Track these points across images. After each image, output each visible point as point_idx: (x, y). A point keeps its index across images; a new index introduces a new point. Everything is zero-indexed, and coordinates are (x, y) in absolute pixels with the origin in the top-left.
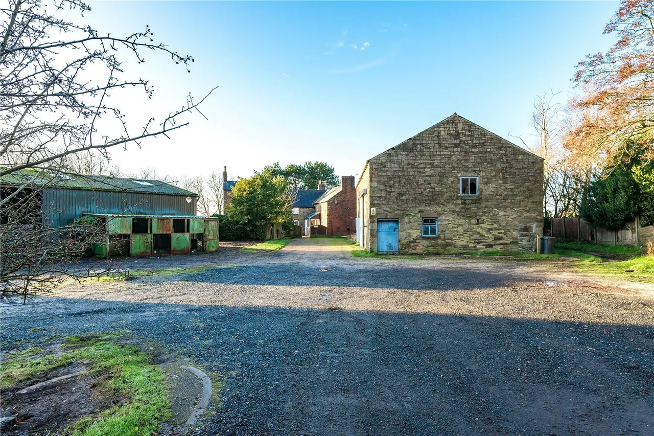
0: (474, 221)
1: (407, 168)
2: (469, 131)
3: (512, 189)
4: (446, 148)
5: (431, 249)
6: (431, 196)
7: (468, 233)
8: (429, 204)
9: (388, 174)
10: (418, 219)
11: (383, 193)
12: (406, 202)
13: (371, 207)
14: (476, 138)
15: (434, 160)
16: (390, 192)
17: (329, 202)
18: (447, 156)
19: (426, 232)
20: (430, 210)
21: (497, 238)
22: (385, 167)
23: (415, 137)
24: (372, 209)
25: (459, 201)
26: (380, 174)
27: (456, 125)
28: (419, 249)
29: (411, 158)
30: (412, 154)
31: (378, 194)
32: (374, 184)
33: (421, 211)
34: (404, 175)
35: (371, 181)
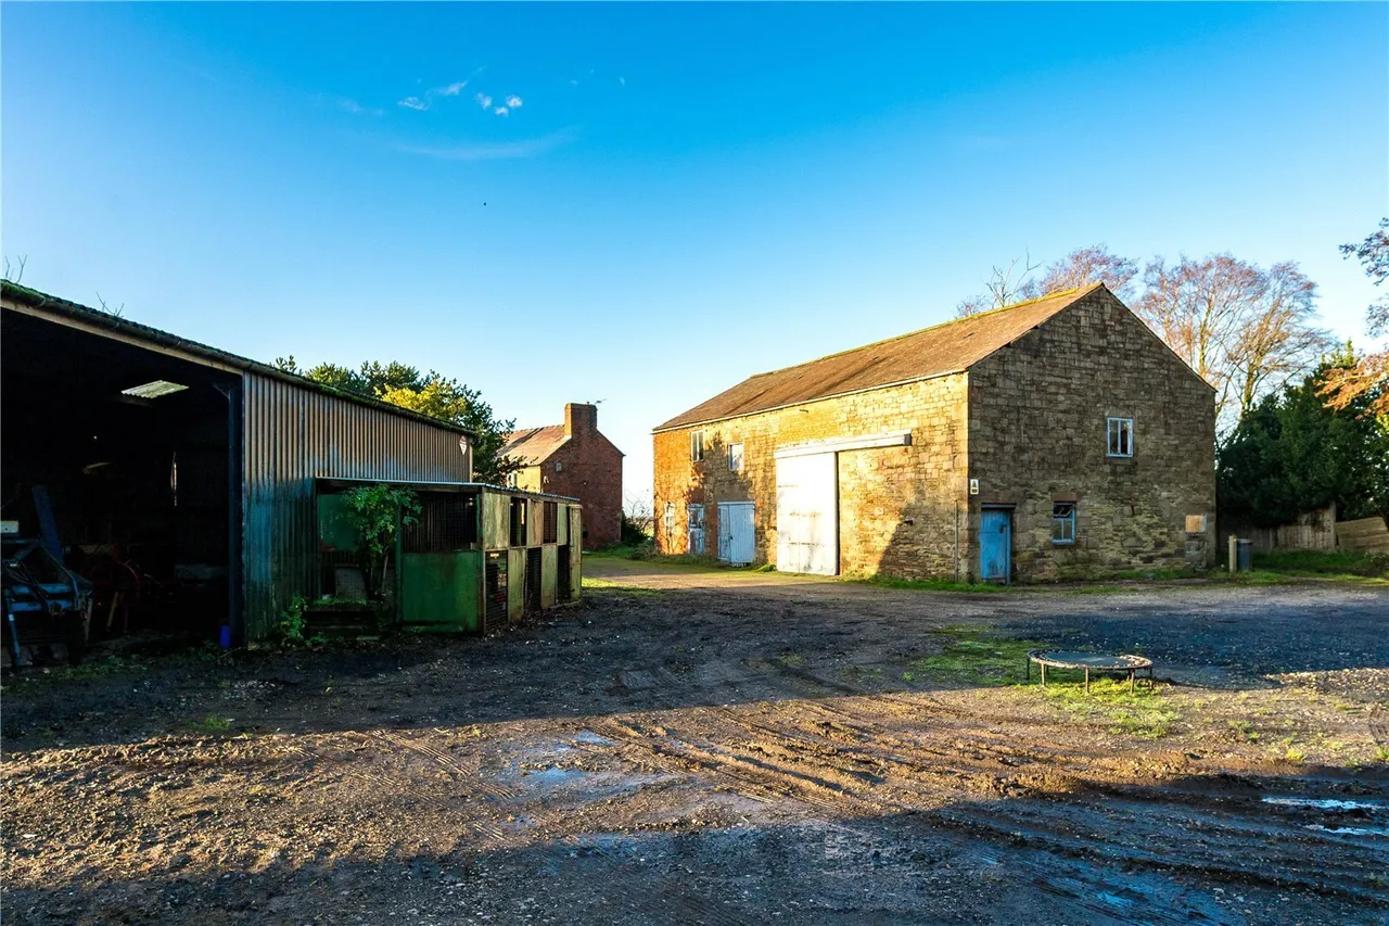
0: (1127, 509)
1: (1031, 392)
2: (1122, 324)
3: (1176, 446)
4: (1088, 355)
5: (1066, 570)
6: (1067, 456)
7: (1120, 534)
8: (1064, 474)
9: (1001, 401)
10: (1046, 504)
11: (990, 444)
12: (1028, 467)
13: (970, 477)
14: (1130, 338)
15: (1071, 378)
16: (1002, 444)
17: (544, 468)
18: (1089, 372)
19: (1057, 535)
20: (1068, 484)
21: (1159, 544)
22: (994, 385)
23: (1043, 325)
24: (972, 481)
25: (1107, 469)
26: (986, 401)
27: (1102, 307)
28: (1050, 571)
29: (1037, 371)
30: (1037, 362)
31: (983, 446)
32: (976, 425)
33: (1052, 488)
34: (1025, 407)
35: (970, 417)
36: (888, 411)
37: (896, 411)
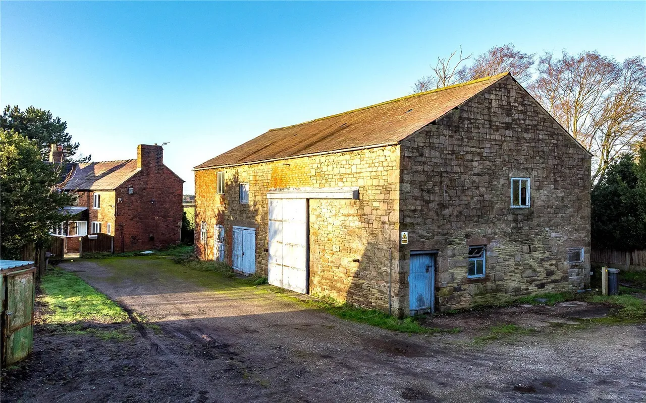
0: (526, 248)
1: (451, 160)
2: (523, 105)
3: (562, 198)
4: (497, 130)
5: (478, 299)
6: (479, 209)
7: (520, 268)
8: (477, 224)
9: (427, 168)
10: (461, 248)
11: (418, 202)
12: (448, 220)
13: (401, 230)
14: (529, 116)
15: (483, 148)
16: (428, 202)
17: (119, 191)
18: (497, 143)
19: (471, 272)
20: (479, 231)
21: (550, 273)
22: (421, 155)
23: (462, 106)
24: (403, 234)
25: (511, 218)
26: (415, 168)
27: (509, 92)
28: (466, 302)
29: (456, 142)
30: (457, 136)
31: (412, 204)
32: (406, 188)
33: (467, 236)
34: (446, 172)
35: (402, 181)
36: (343, 171)
37: (349, 171)
